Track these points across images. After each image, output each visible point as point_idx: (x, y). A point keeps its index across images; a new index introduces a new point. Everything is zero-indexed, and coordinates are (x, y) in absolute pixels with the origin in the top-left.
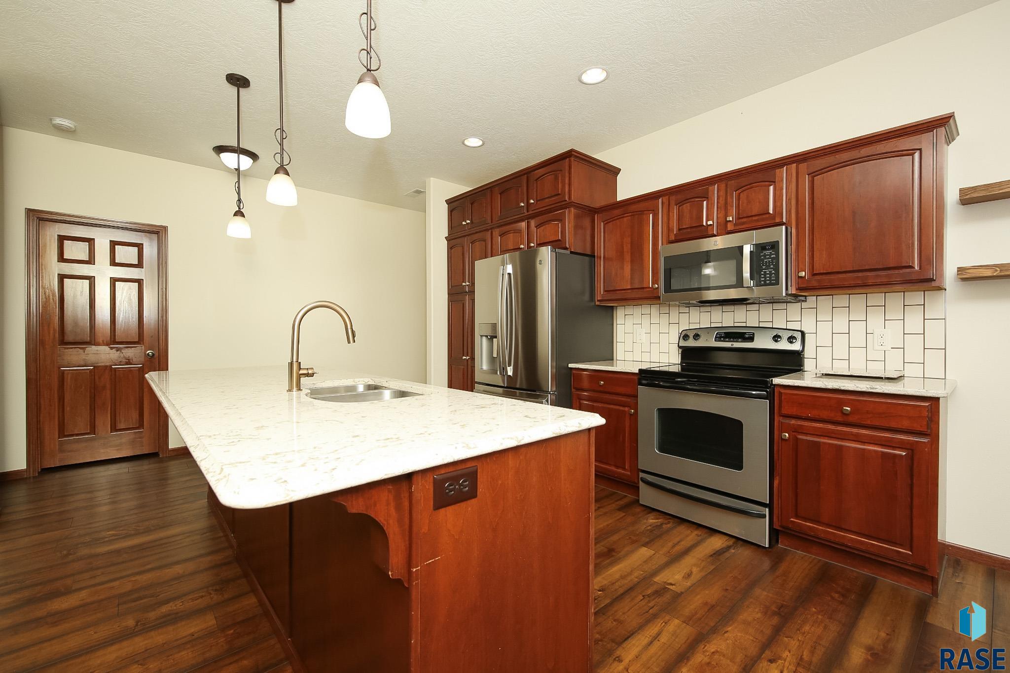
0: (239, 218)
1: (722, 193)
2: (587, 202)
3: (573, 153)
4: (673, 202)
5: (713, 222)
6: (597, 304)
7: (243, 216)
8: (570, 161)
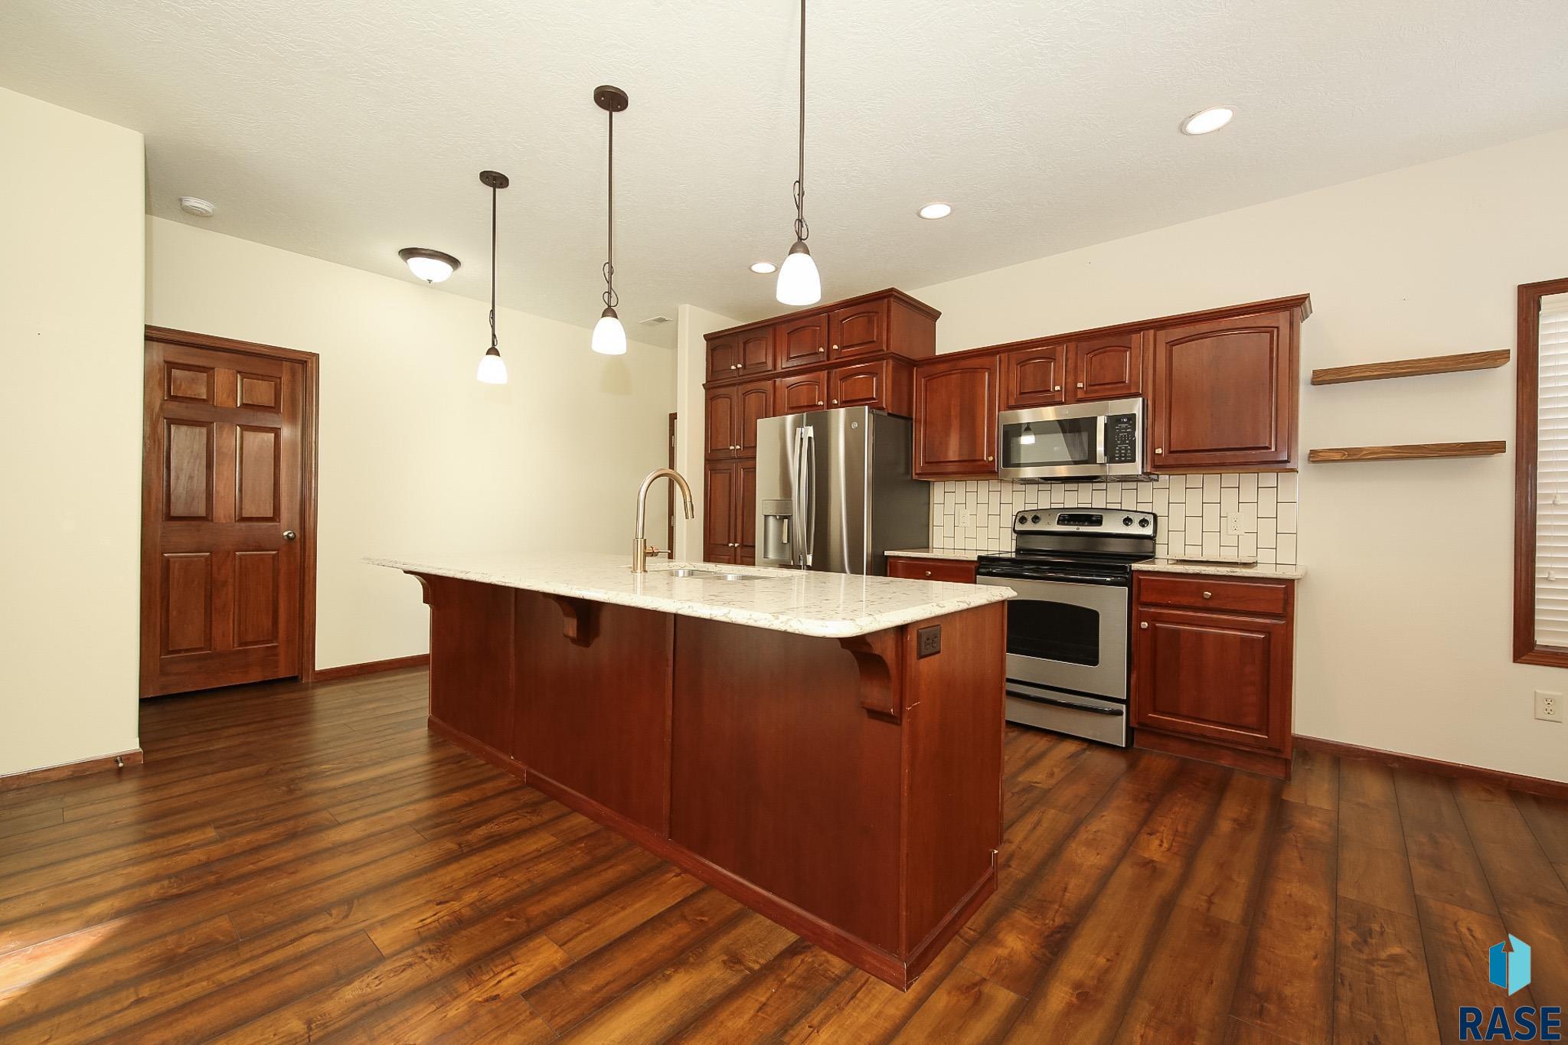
0: (493, 357)
1: (1071, 355)
2: (905, 353)
3: (894, 293)
4: (1013, 363)
5: (1061, 388)
6: (914, 478)
7: (498, 354)
8: (889, 302)
